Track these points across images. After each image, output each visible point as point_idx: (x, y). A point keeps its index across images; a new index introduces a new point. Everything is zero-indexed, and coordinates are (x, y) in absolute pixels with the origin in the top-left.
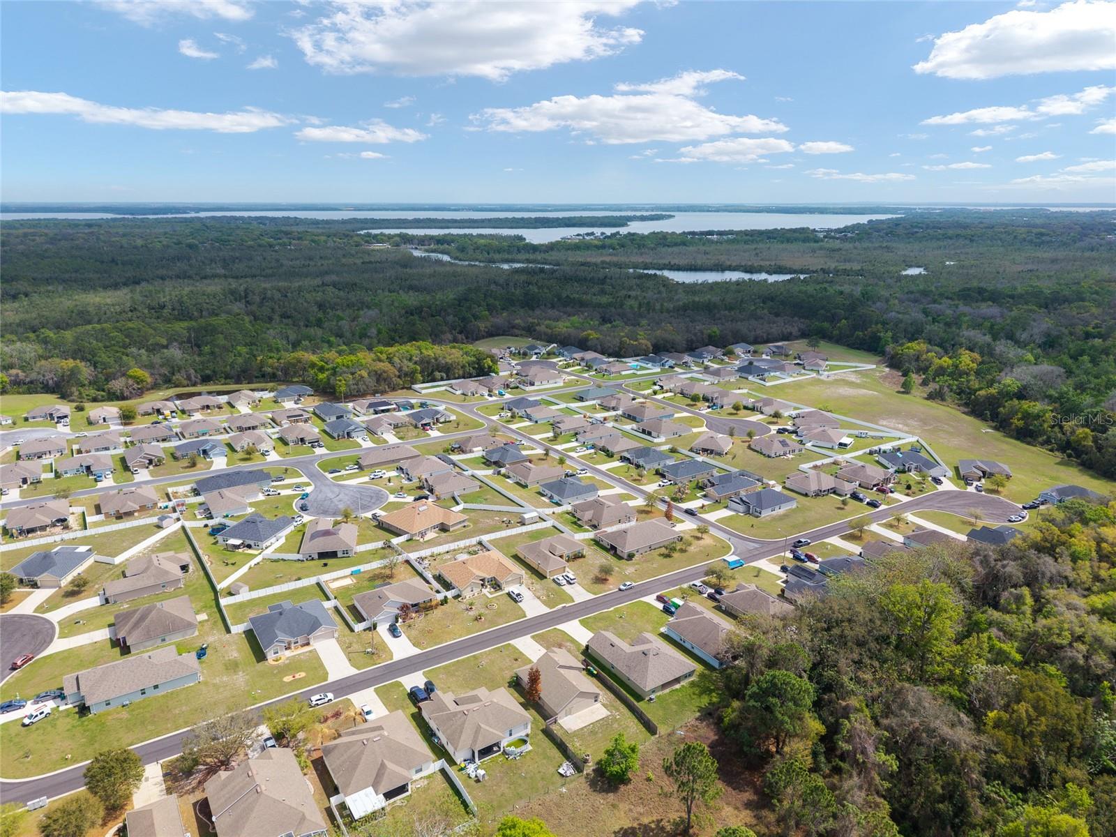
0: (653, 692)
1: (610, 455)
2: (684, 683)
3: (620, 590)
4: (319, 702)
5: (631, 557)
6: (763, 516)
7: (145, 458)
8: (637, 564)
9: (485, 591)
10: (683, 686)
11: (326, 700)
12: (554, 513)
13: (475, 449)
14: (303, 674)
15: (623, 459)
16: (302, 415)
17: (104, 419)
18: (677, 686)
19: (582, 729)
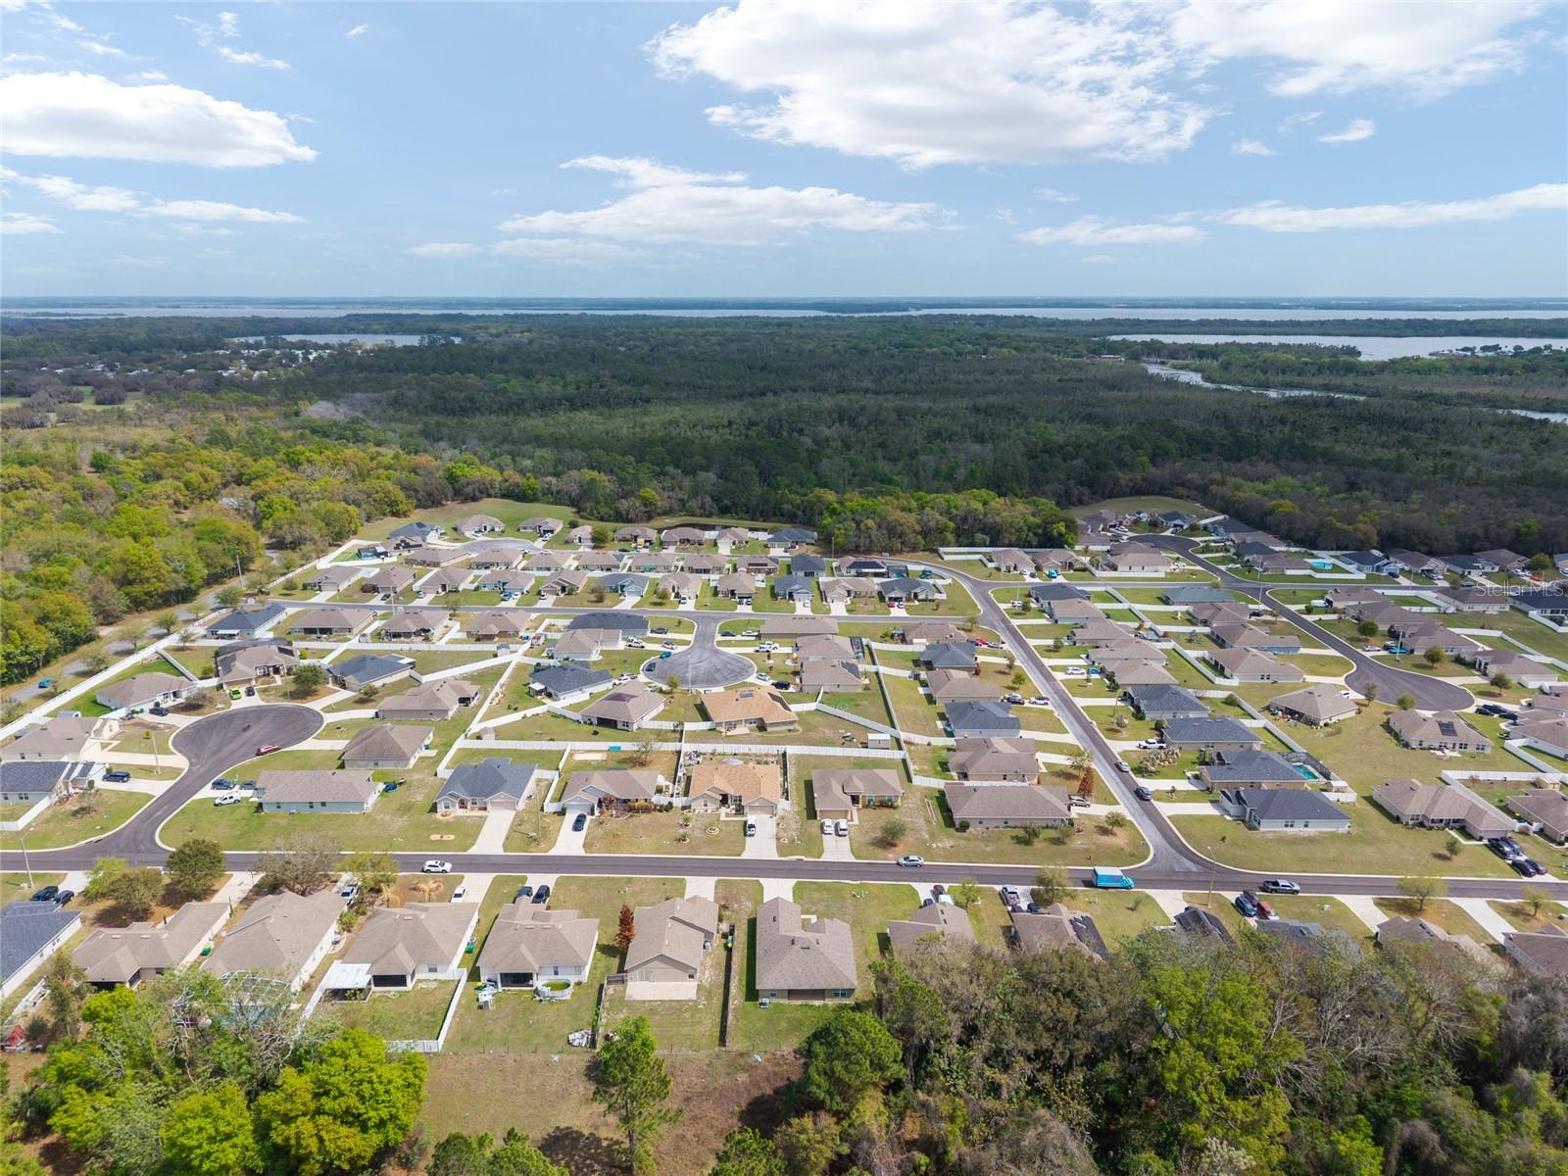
0: (773, 995)
1: (1114, 687)
2: (831, 1002)
3: (898, 864)
4: (432, 869)
5: (964, 827)
6: (1262, 829)
7: (558, 584)
8: (968, 840)
9: (724, 810)
10: (825, 1006)
11: (441, 869)
12: (929, 744)
13: (915, 641)
14: (452, 837)
15: (1126, 697)
16: (766, 565)
17: (580, 538)
18: (818, 1003)
19: (644, 1002)
